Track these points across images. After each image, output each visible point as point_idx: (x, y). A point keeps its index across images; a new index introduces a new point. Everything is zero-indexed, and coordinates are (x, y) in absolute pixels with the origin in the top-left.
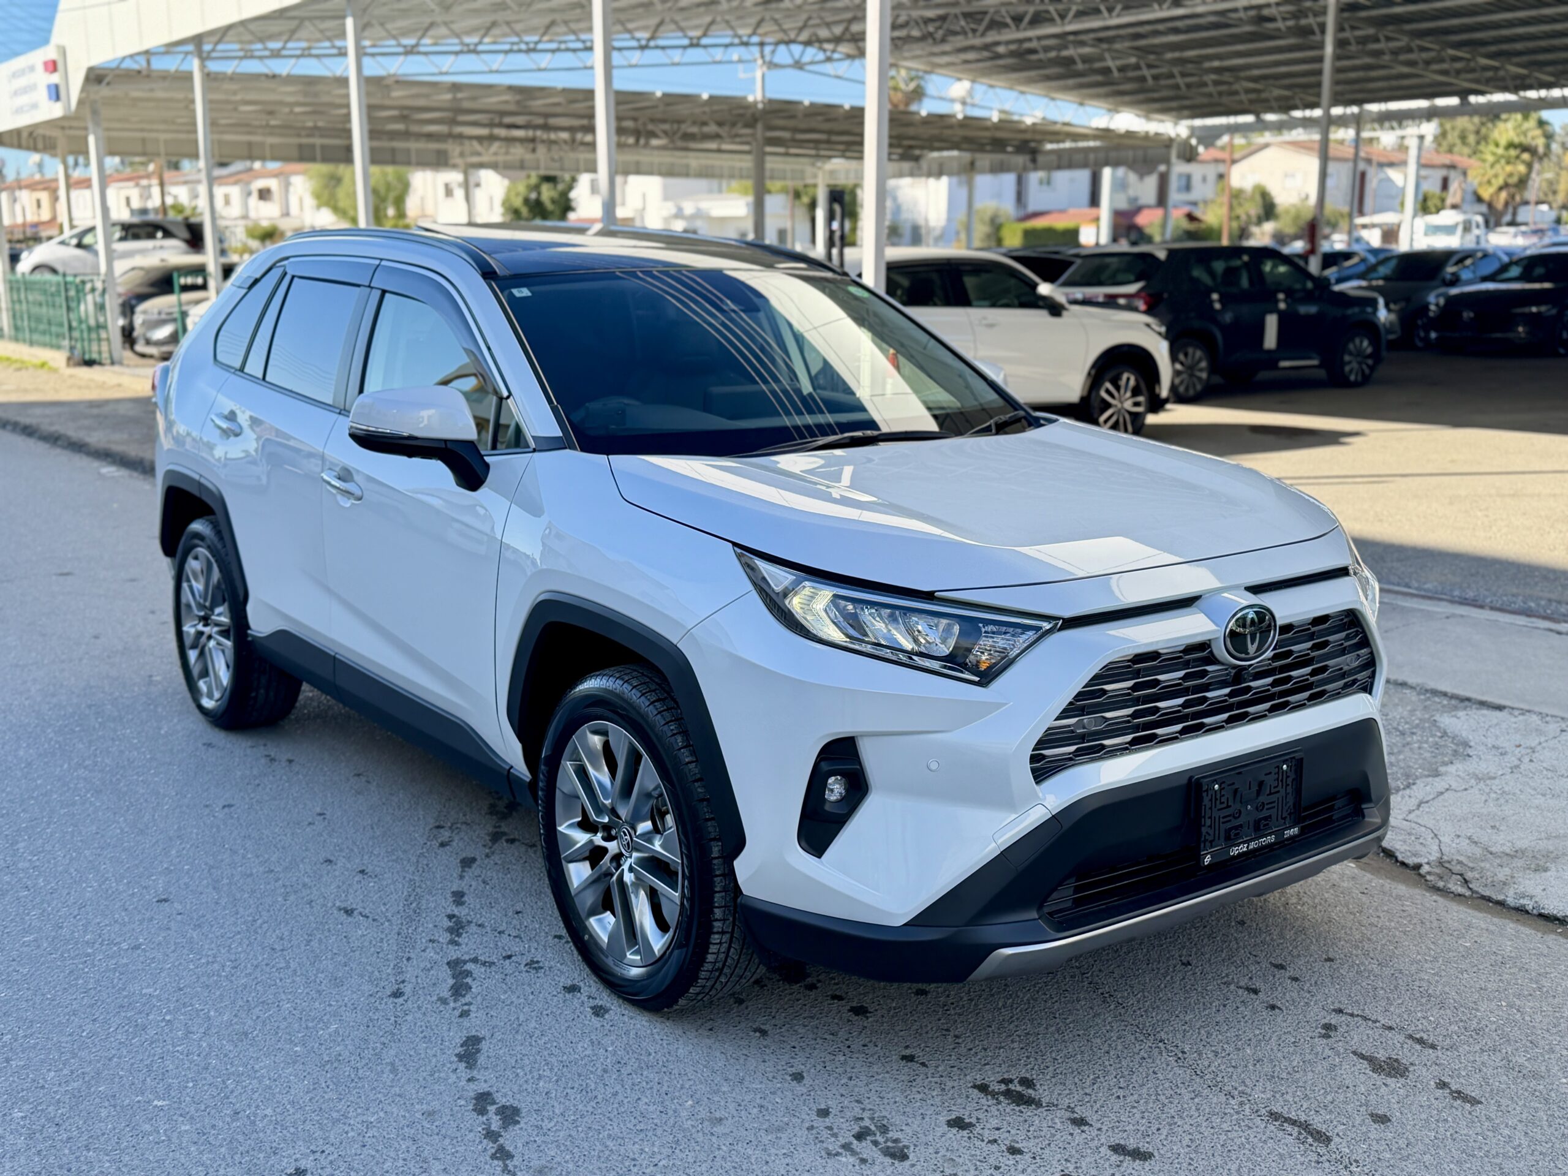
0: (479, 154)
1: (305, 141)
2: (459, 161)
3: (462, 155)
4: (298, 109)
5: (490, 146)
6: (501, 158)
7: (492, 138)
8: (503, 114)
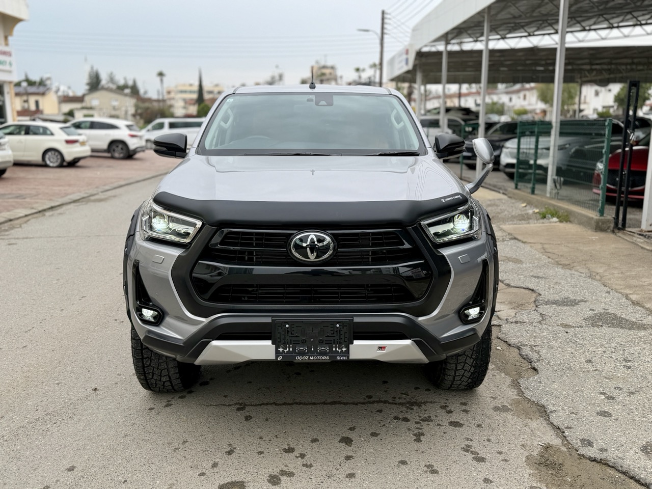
0: (587, 77)
2: (579, 80)
3: (581, 78)
6: (598, 78)
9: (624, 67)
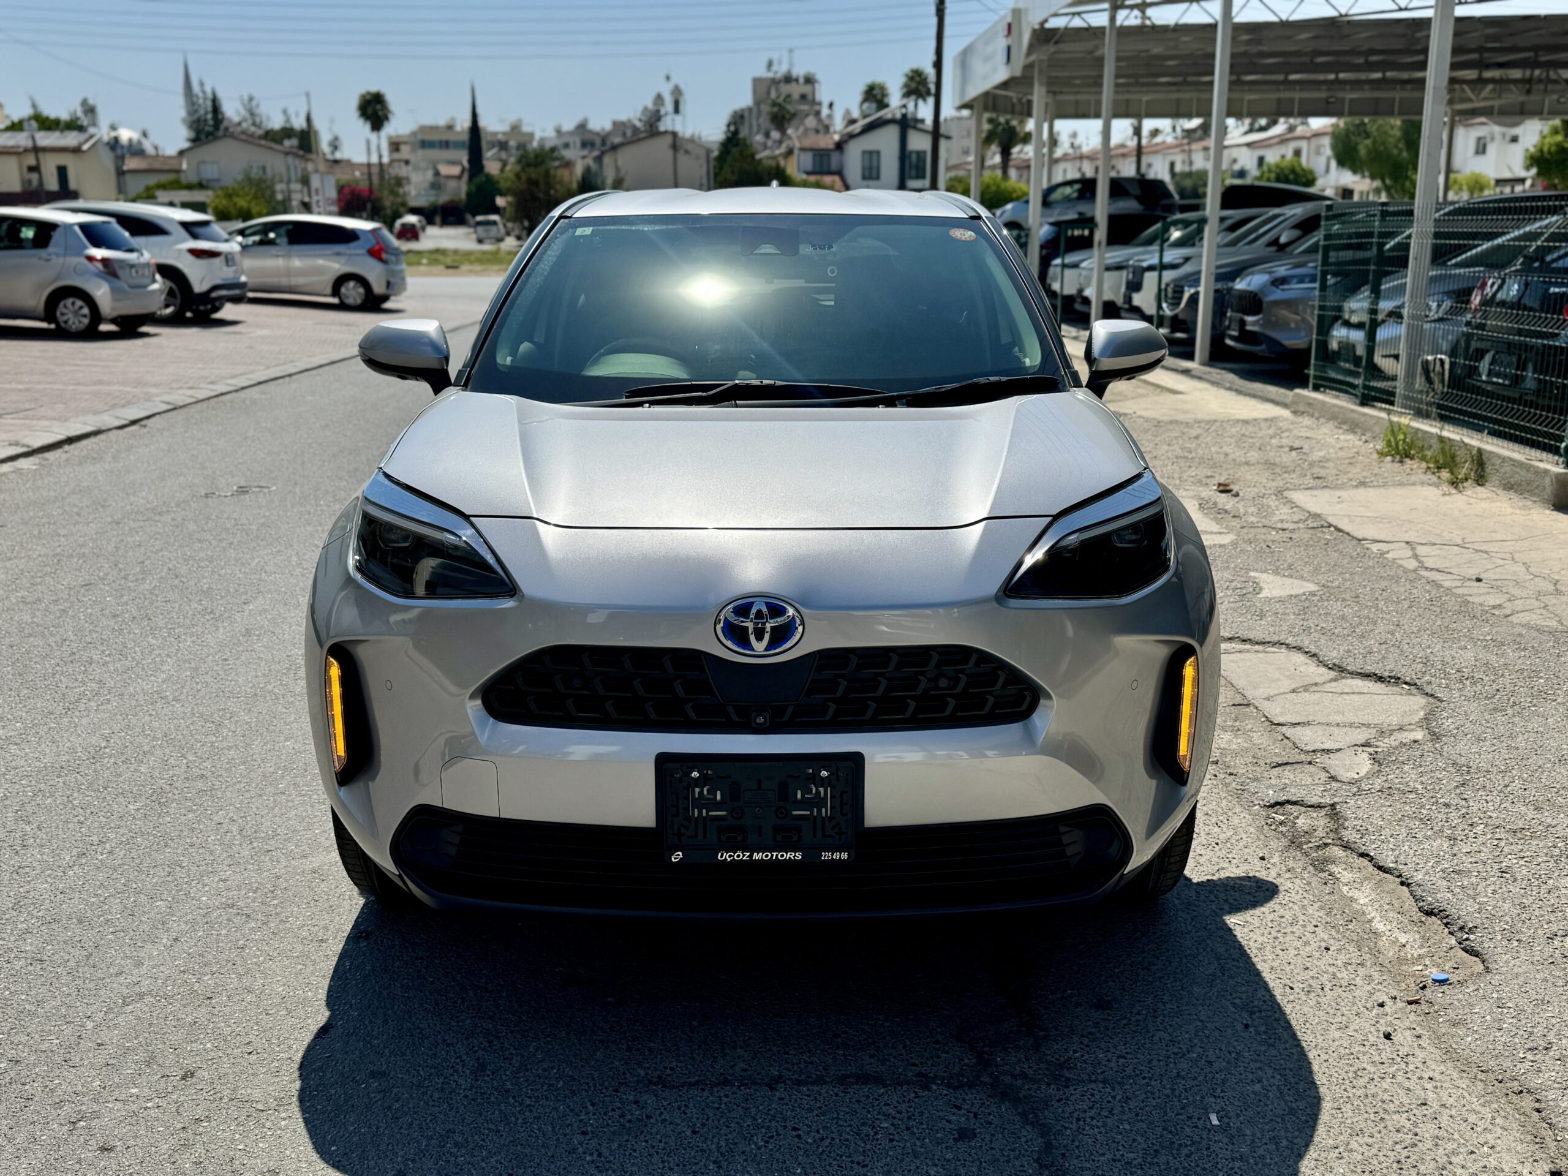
1: (1282, 95)
5: (1482, 90)
6: (1496, 103)
7: (1481, 81)
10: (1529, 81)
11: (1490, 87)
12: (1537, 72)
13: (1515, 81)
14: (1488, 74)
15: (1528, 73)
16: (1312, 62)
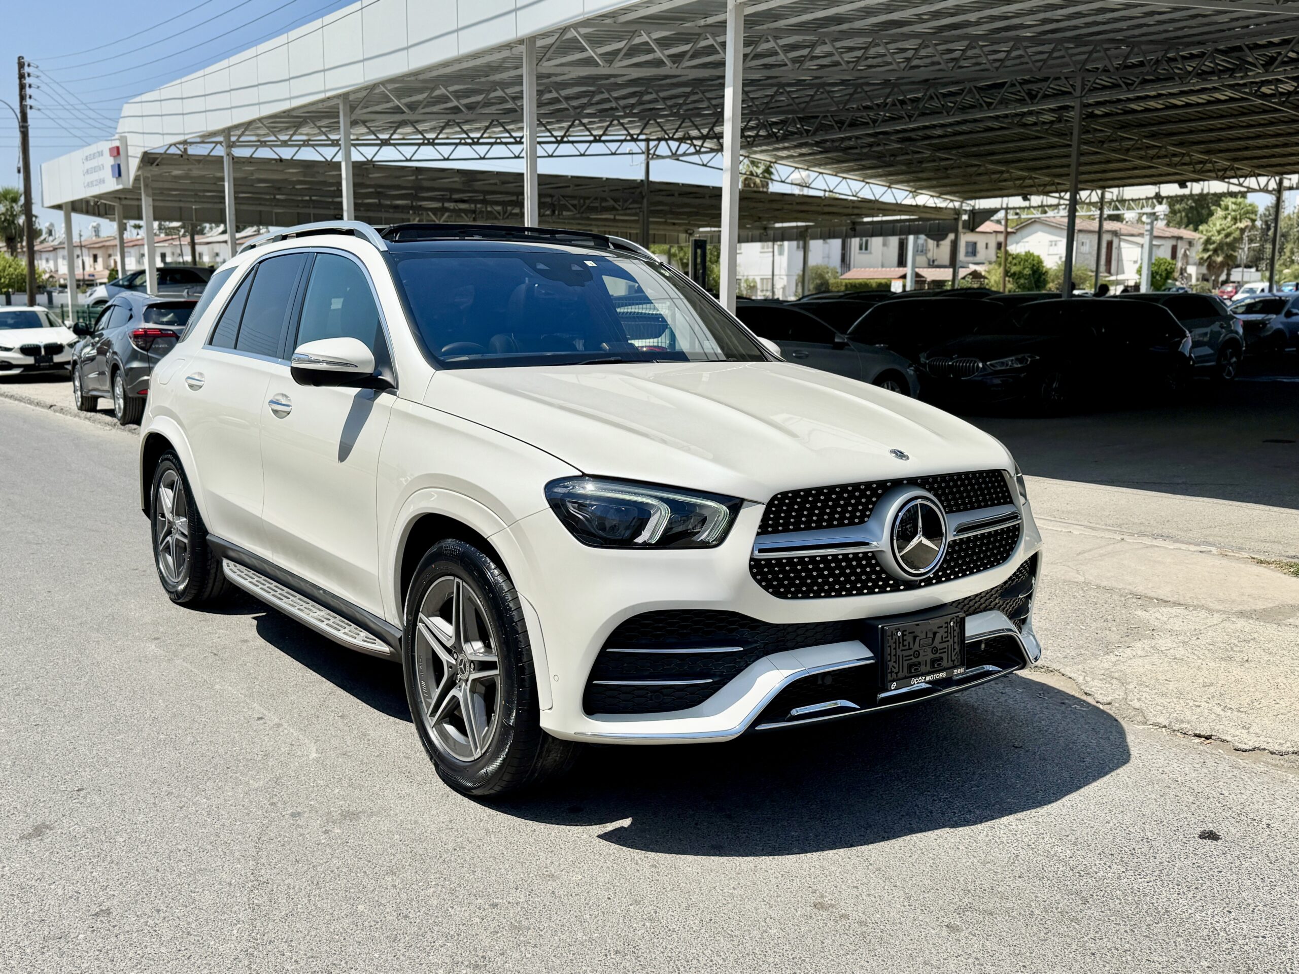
4: (298, 187)
5: (443, 215)
7: (444, 210)
8: (453, 191)
9: (499, 208)
10: (474, 212)
11: (447, 214)
12: (479, 206)
13: (465, 211)
14: (447, 205)
15: (473, 206)
16: (294, 188)
